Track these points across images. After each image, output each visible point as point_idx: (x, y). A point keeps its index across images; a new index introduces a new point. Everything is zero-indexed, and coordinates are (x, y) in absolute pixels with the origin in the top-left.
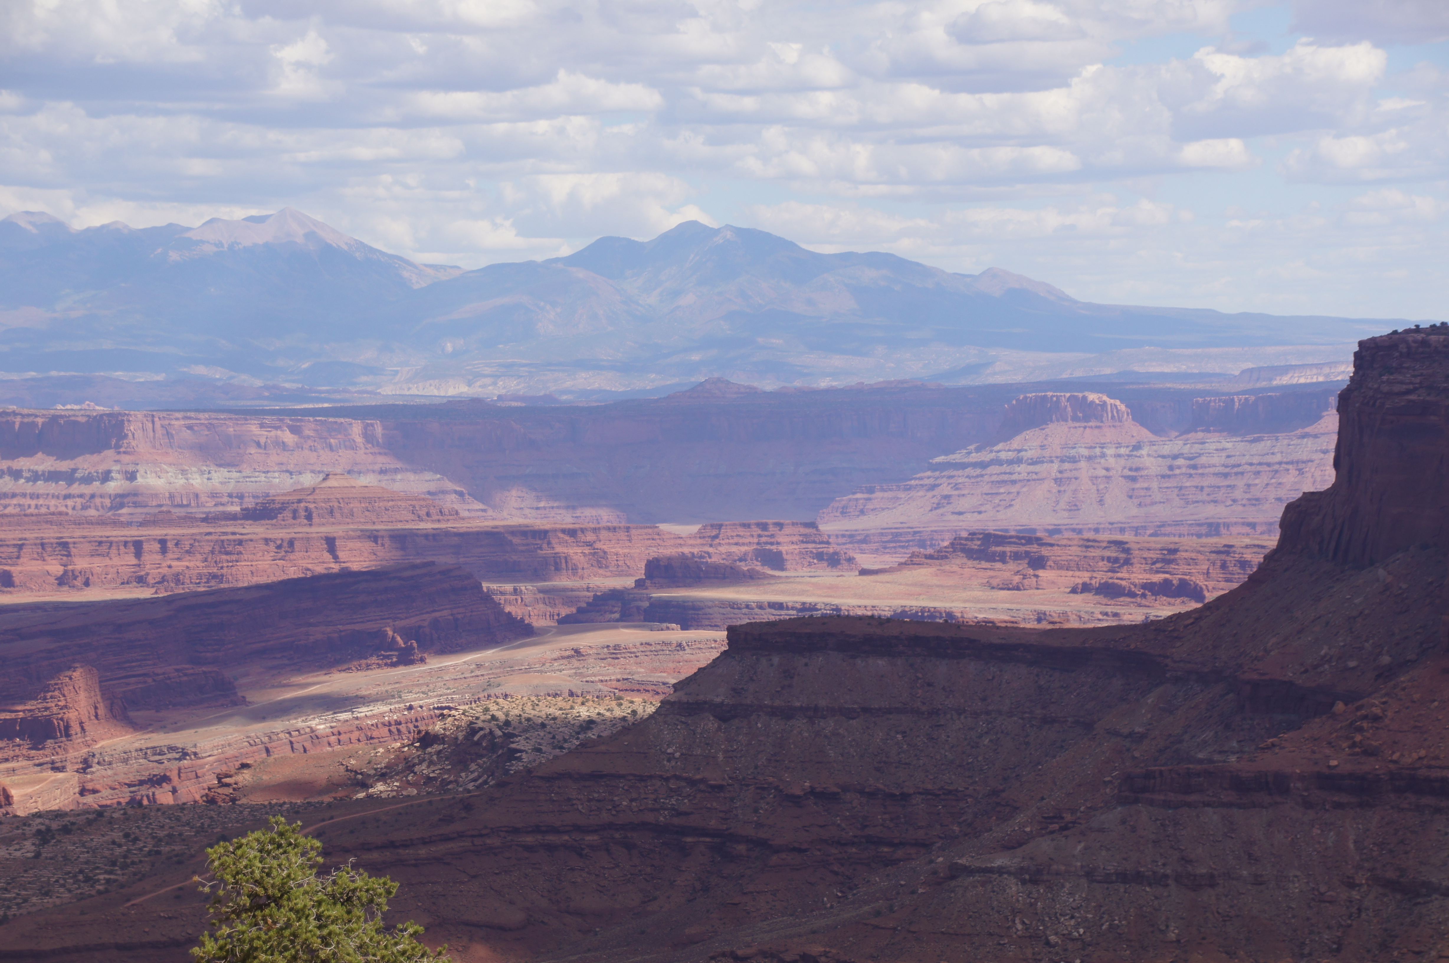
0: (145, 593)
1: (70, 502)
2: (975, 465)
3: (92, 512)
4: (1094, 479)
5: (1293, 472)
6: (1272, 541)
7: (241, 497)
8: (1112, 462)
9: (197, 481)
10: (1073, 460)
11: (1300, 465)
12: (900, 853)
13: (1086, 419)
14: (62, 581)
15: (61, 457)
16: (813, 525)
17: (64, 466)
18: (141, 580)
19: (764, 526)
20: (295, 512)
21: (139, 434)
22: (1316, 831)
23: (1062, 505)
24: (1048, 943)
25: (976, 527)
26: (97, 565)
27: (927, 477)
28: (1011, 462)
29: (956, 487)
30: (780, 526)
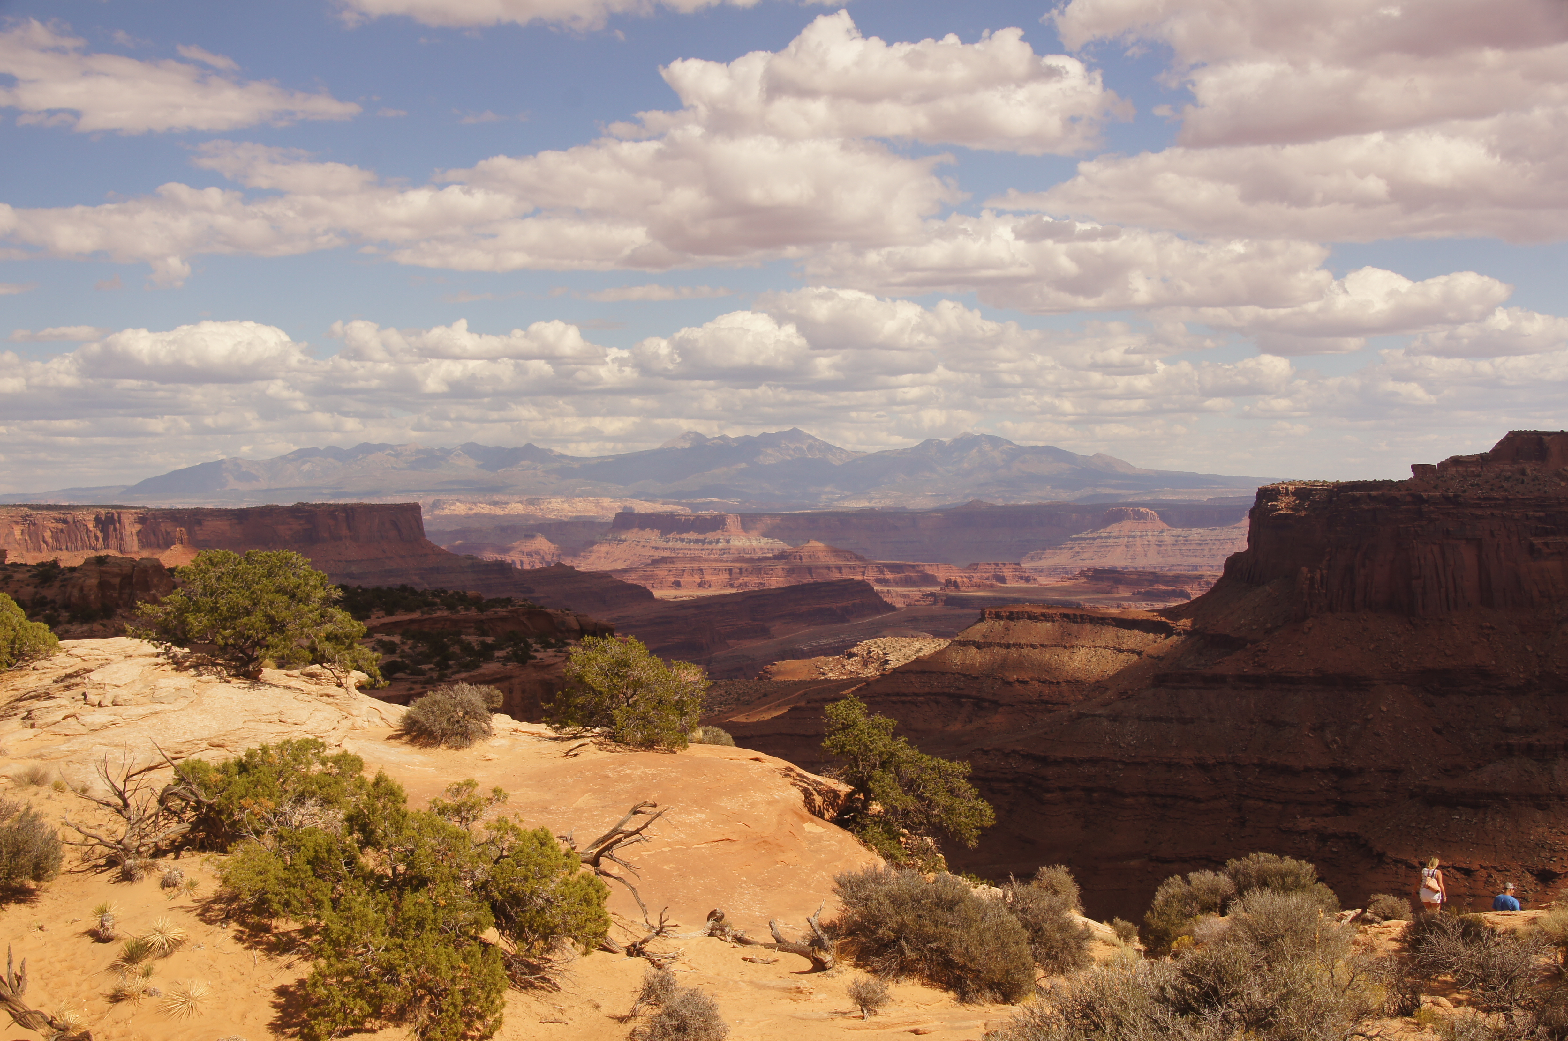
0: (733, 591)
1: (703, 552)
2: (1090, 539)
3: (712, 556)
4: (1142, 545)
5: (1230, 543)
6: (1220, 573)
7: (772, 550)
8: (1150, 538)
9: (755, 543)
10: (1134, 537)
11: (1233, 541)
12: (1056, 708)
13: (1139, 519)
14: (700, 585)
15: (700, 533)
16: (1018, 564)
17: (701, 537)
18: (732, 585)
19: (997, 565)
20: (795, 557)
21: (731, 523)
22: (1238, 699)
23: (1129, 556)
24: (1120, 747)
25: (1091, 566)
26: (714, 578)
27: (1069, 544)
28: (1106, 538)
29: (1082, 548)
30: (1004, 564)
